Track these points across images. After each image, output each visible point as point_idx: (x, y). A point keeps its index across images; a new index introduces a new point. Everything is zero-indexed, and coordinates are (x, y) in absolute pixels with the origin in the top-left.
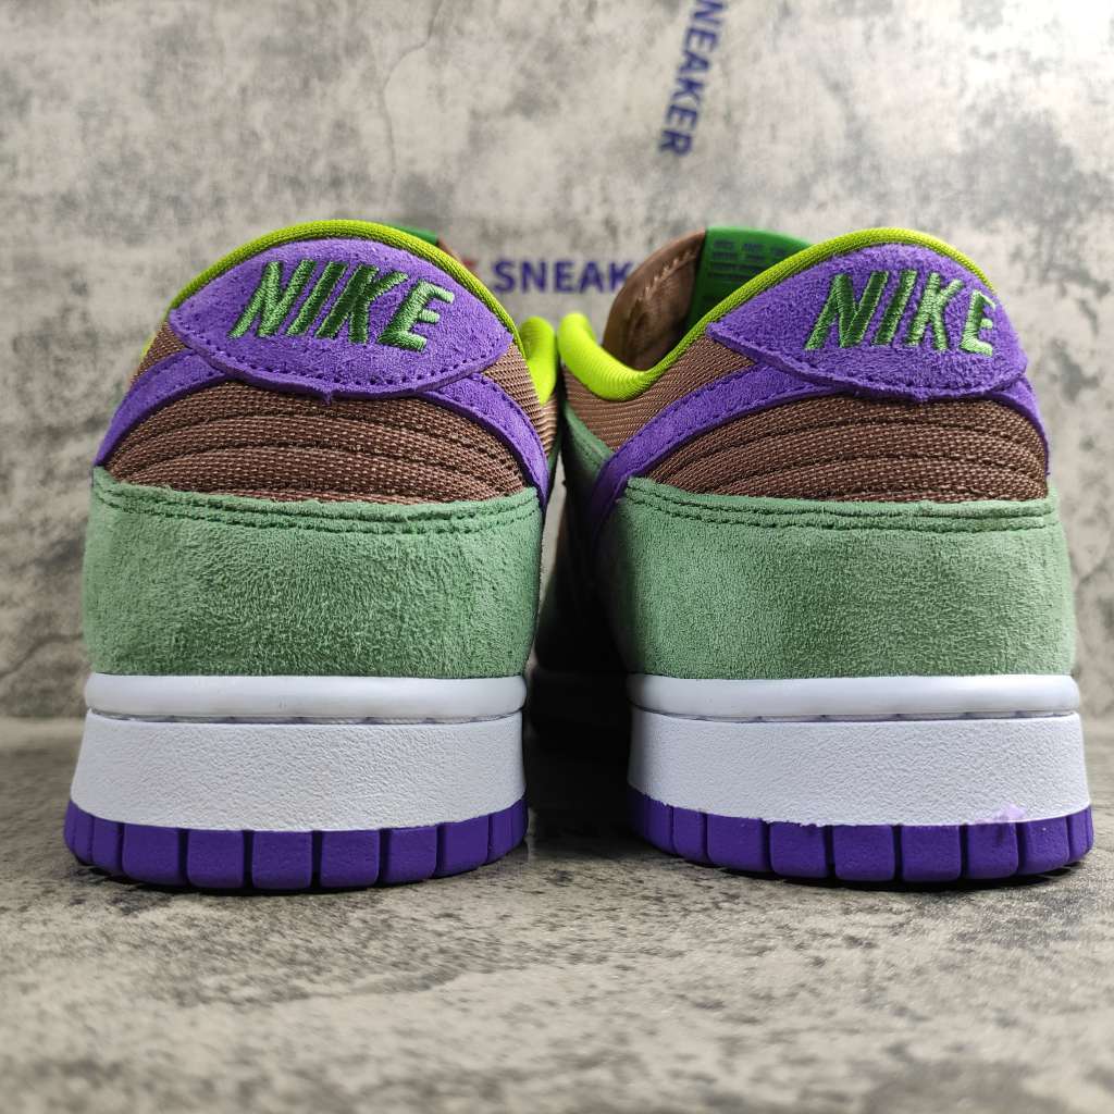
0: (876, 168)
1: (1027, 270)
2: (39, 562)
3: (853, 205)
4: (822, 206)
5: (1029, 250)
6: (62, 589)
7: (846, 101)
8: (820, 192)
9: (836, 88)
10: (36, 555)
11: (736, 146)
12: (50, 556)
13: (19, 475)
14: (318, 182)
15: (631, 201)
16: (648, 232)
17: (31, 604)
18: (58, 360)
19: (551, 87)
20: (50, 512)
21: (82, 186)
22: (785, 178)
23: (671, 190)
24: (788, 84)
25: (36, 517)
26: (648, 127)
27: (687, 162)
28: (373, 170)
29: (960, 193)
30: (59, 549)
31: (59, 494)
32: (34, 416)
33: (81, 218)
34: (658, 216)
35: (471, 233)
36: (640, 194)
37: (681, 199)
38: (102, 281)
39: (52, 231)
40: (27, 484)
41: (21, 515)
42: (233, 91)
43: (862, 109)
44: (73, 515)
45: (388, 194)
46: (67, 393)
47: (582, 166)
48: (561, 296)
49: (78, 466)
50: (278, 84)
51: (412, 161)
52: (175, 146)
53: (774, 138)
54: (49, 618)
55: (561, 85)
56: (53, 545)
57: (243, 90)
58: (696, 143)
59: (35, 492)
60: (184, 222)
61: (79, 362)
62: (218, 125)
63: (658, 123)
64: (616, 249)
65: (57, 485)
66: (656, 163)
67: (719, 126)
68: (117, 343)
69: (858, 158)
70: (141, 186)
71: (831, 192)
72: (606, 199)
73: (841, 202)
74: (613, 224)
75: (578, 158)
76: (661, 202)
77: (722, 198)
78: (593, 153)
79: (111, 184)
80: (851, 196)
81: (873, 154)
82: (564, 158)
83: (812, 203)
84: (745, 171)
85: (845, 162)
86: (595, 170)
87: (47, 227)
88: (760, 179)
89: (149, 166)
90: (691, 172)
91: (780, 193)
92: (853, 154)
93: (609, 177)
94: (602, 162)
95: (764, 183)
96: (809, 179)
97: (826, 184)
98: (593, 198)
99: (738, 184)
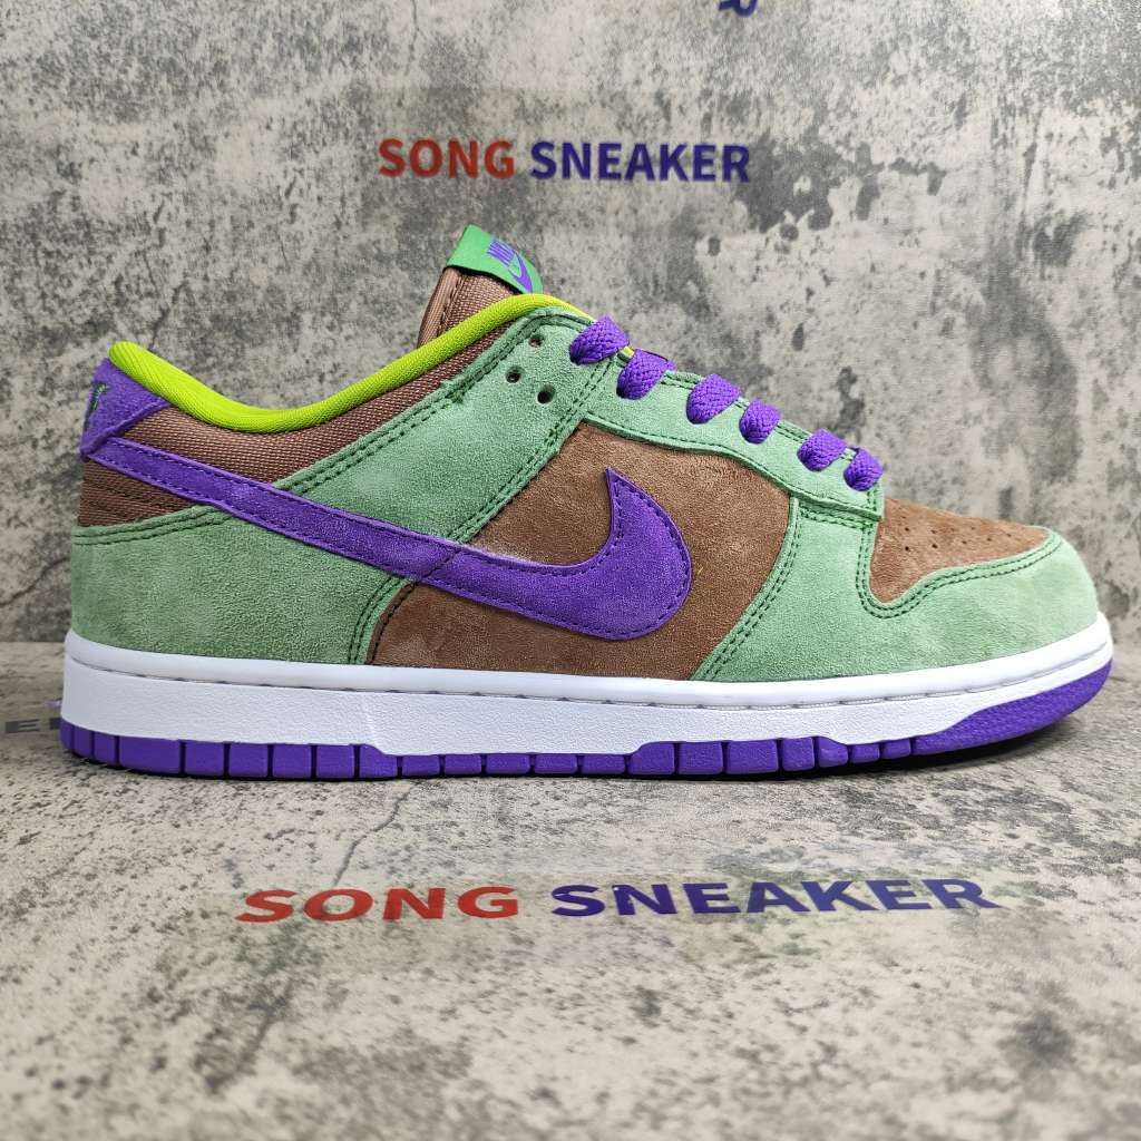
1: (1121, 156)
2: (45, 478)
5: (1124, 137)
10: (42, 469)
12: (56, 471)
14: (330, 45)
17: (40, 523)
18: (49, 254)
21: (61, 46)
27: (751, 24)
28: (392, 29)
29: (1055, 64)
31: (60, 404)
32: (27, 317)
34: (717, 89)
35: (506, 108)
37: (743, 68)
38: (92, 160)
45: (412, 58)
46: (60, 291)
48: (607, 183)
49: (78, 372)
51: (439, 20)
56: (58, 460)
60: (181, 92)
61: (71, 255)
64: (668, 128)
66: (716, 24)
68: (114, 234)
70: (130, 48)
71: (913, 63)
72: (658, 68)
73: (923, 75)
74: (666, 97)
75: (627, 19)
76: (720, 73)
77: (791, 69)
78: (645, 11)
79: (94, 44)
80: (934, 67)
81: (961, 16)
82: (612, 16)
83: (891, 76)
84: (818, 35)
85: (930, 25)
86: (647, 35)
87: (25, 96)
88: (833, 45)
89: (137, 25)
90: (755, 37)
91: (855, 64)
92: (941, 15)
93: (662, 40)
94: (654, 22)
95: (837, 50)
96: (889, 47)
97: (907, 52)
98: (644, 67)
99: (808, 50)
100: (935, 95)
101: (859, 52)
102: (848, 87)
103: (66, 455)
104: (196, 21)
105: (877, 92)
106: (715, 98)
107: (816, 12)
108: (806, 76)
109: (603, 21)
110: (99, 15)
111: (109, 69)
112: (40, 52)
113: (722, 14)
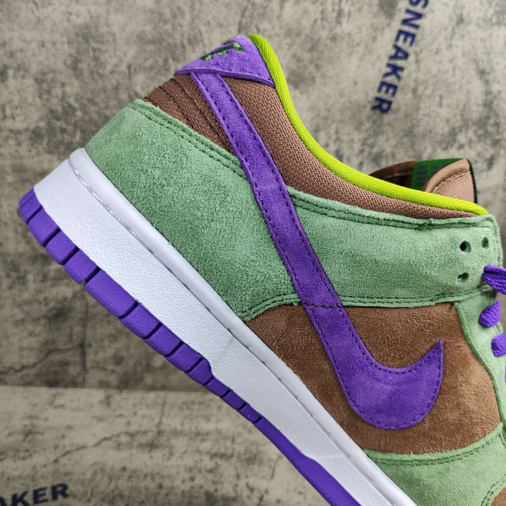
0: (497, 124)
2: (45, 317)
3: (479, 147)
4: (461, 147)
6: (58, 329)
7: (487, 82)
8: (462, 138)
9: (482, 73)
11: (418, 109)
13: (30, 277)
15: (352, 140)
16: (360, 159)
19: (311, 68)
20: (47, 295)
21: (42, 124)
22: (443, 129)
23: (376, 134)
24: (454, 69)
25: (41, 297)
26: (367, 95)
27: (387, 118)
30: (54, 312)
31: (51, 286)
32: (34, 249)
33: (45, 143)
36: (357, 136)
37: (381, 139)
39: (30, 151)
40: (34, 281)
41: (33, 296)
42: (123, 68)
43: (495, 87)
44: (59, 296)
47: (326, 119)
50: (148, 63)
52: (92, 101)
53: (440, 105)
54: (53, 342)
55: (318, 67)
56: (51, 310)
57: (129, 67)
58: (394, 106)
59: (39, 285)
62: (116, 88)
63: (373, 94)
65: (49, 283)
66: (369, 118)
67: (409, 96)
69: (488, 118)
70: (75, 125)
71: (468, 138)
72: (338, 139)
73: (473, 144)
74: (341, 153)
75: (324, 113)
76: (370, 141)
77: (405, 139)
78: (333, 110)
79: (59, 123)
80: (479, 141)
81: (497, 115)
82: (316, 113)
83: (456, 145)
84: (421, 124)
85: (480, 120)
86: (333, 121)
87: (27, 148)
88: (429, 128)
89: (79, 114)
90: (389, 124)
91: (439, 138)
92: (486, 114)
93: (341, 125)
94: (338, 116)
95: (430, 131)
96: (457, 130)
97: (466, 133)
98: (330, 138)
99: (415, 131)
100: (479, 154)
101: (441, 132)
102: (434, 150)
103: (54, 308)
104: (108, 113)
105: (448, 153)
106: (366, 154)
107: (421, 112)
108: (413, 144)
109: (311, 115)
110: (59, 109)
111: (66, 136)
112: (32, 127)
113: (372, 113)
